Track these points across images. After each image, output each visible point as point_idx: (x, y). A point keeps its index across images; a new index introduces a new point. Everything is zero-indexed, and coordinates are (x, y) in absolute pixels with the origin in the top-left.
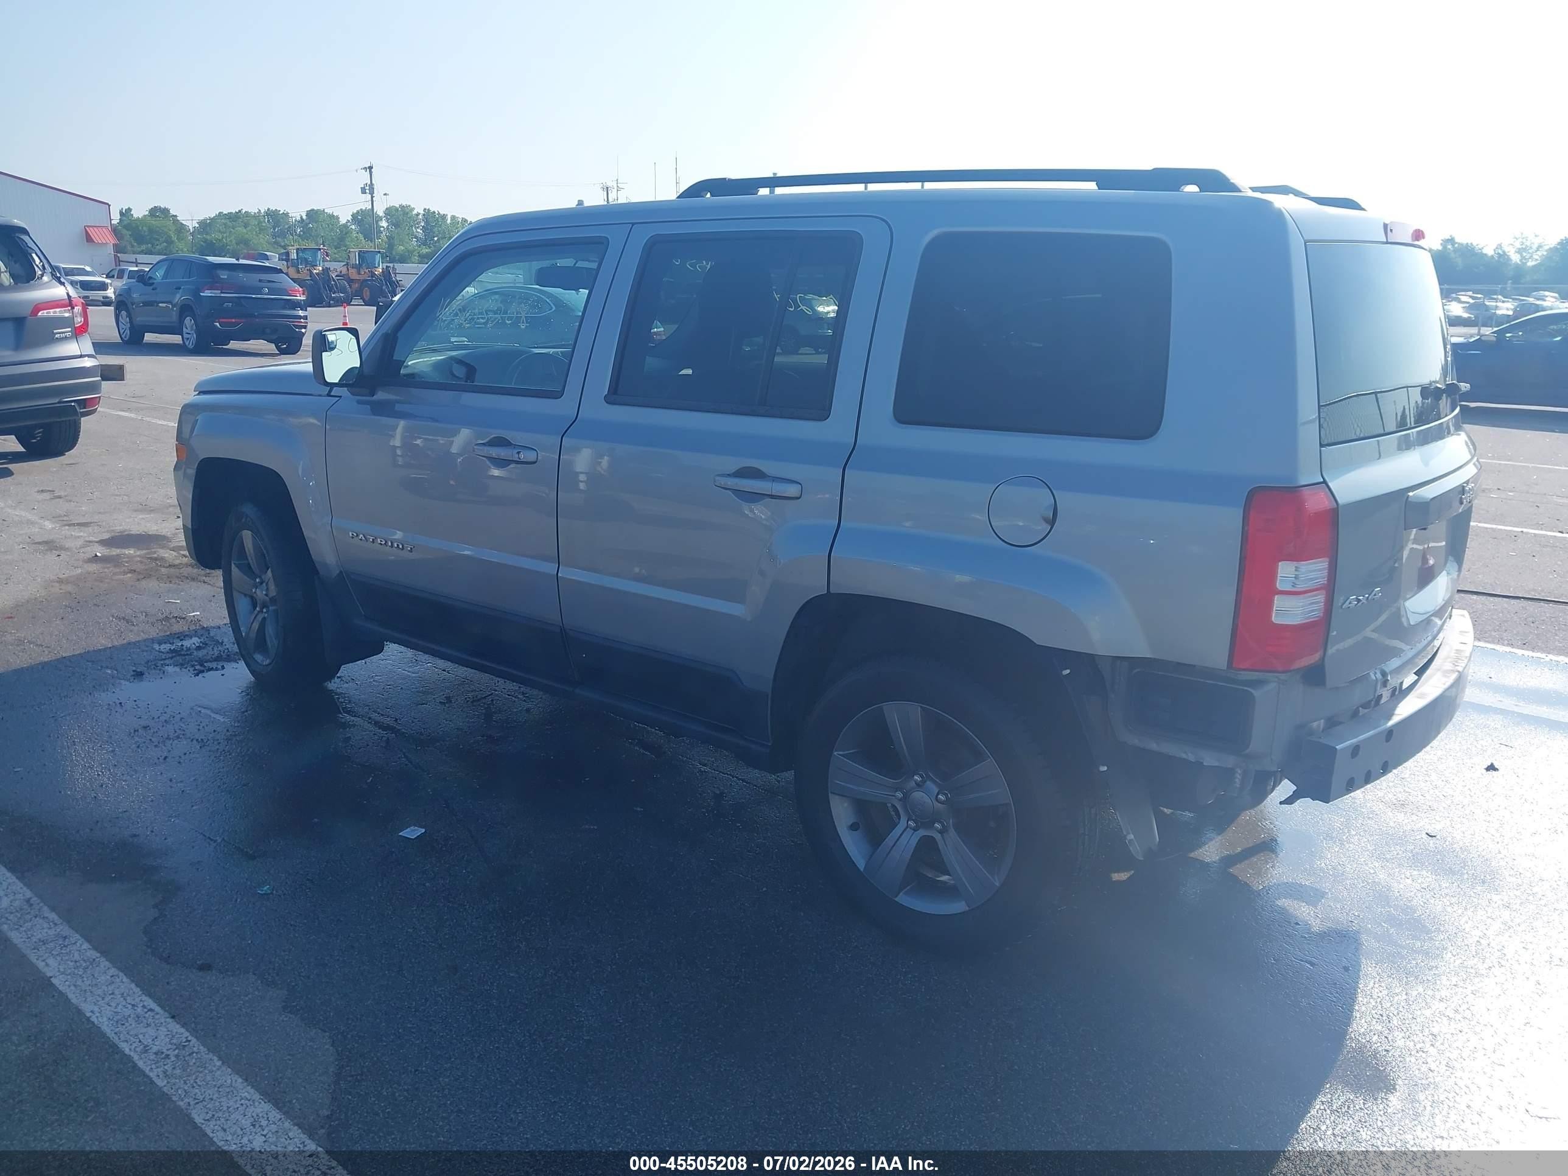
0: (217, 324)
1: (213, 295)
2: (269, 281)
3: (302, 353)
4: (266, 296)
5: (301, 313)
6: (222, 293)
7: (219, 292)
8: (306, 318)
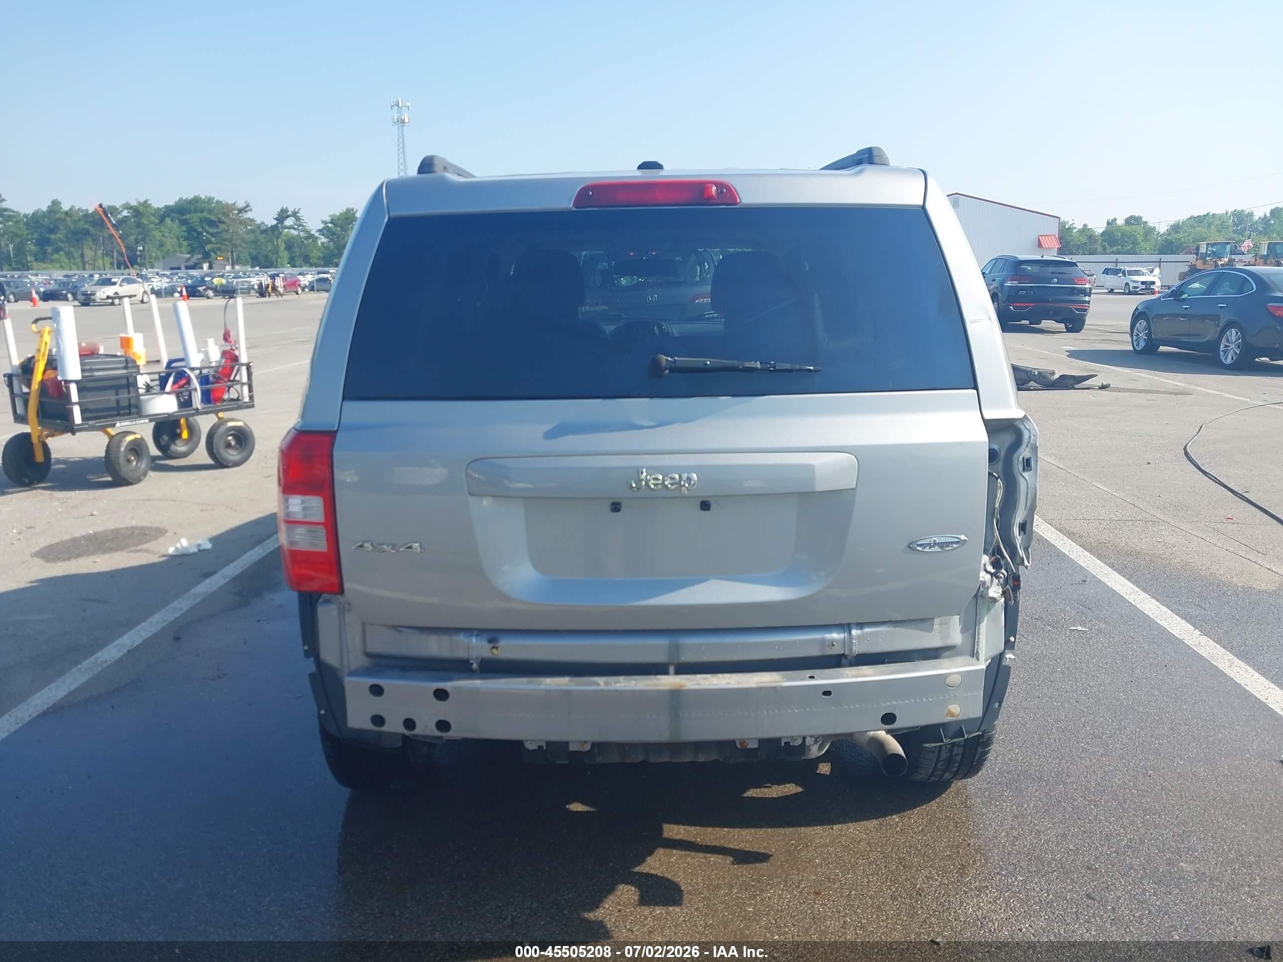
0: (1012, 307)
1: (1014, 285)
2: (1060, 273)
3: (1086, 331)
4: (1054, 285)
5: (1087, 298)
6: (1019, 283)
7: (1017, 282)
8: (1089, 302)
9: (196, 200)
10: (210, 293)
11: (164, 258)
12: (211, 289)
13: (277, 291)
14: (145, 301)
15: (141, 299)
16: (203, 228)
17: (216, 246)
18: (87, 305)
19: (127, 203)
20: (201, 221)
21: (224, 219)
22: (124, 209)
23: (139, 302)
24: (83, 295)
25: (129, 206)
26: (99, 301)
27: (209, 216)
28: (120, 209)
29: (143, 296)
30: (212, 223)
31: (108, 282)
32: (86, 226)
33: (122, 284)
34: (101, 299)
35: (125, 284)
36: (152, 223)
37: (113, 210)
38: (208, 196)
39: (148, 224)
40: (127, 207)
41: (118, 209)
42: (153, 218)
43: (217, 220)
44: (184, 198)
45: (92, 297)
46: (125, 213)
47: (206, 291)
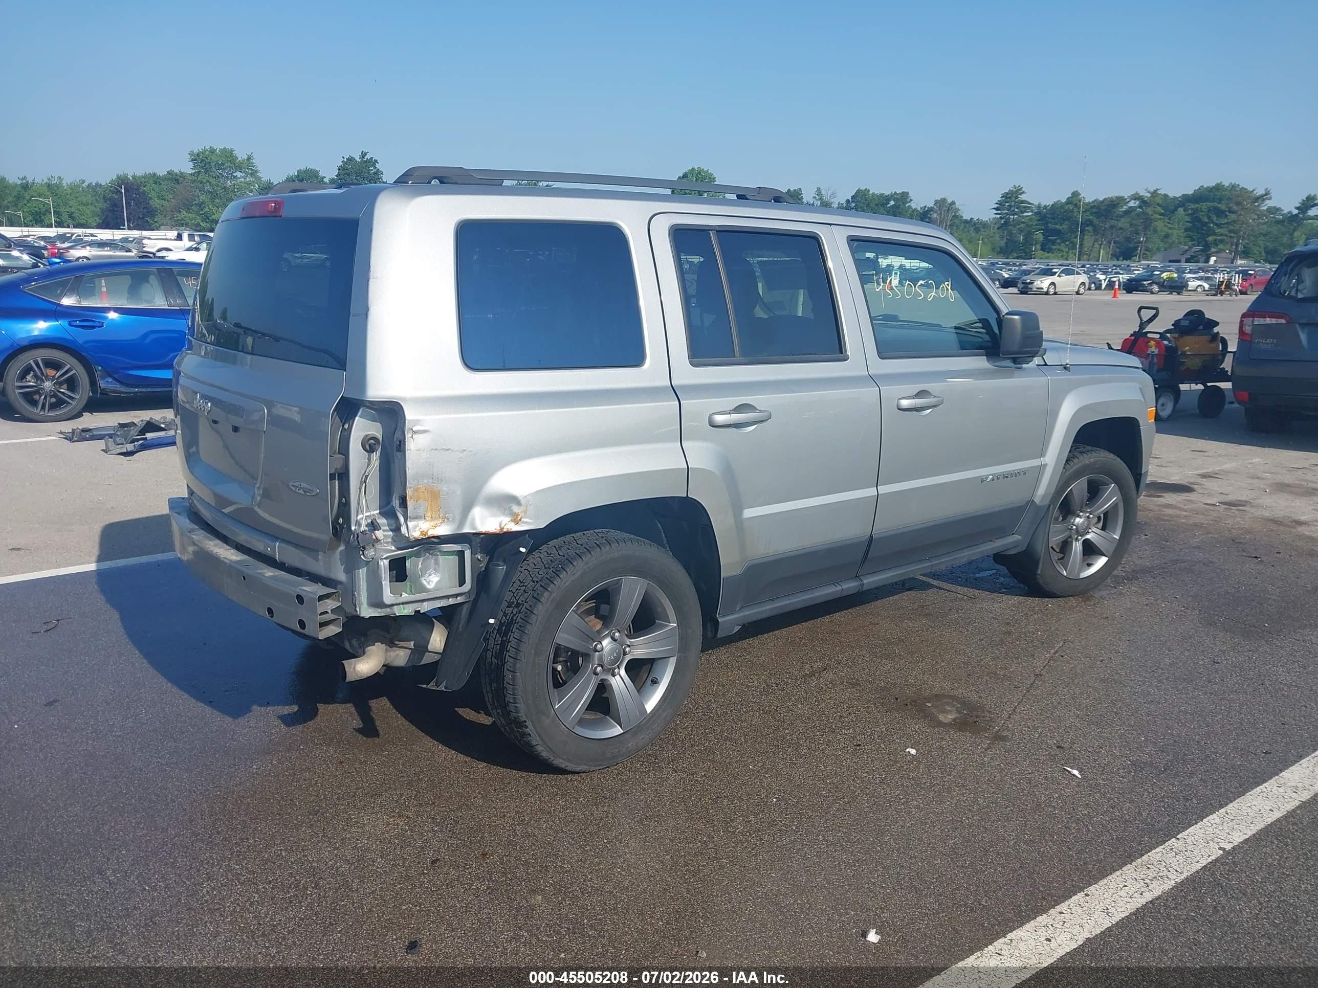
9: (1218, 187)
10: (1156, 288)
11: (1166, 250)
12: (1157, 283)
13: (1231, 289)
14: (1081, 292)
15: (1076, 291)
16: (1209, 217)
17: (1219, 238)
18: (1025, 293)
19: (1137, 193)
20: (1209, 210)
21: (1235, 208)
22: (1132, 199)
23: (1075, 293)
24: (1023, 283)
25: (1137, 196)
26: (1035, 290)
27: (1219, 205)
28: (1128, 200)
29: (1079, 287)
30: (1220, 213)
31: (1048, 272)
32: (1091, 217)
33: (1061, 275)
34: (1037, 288)
35: (1064, 275)
36: (1156, 213)
37: (1120, 200)
38: (1233, 183)
39: (1152, 215)
40: (1136, 197)
41: (1126, 199)
42: (1159, 209)
43: (1227, 209)
44: (1205, 186)
45: (1030, 286)
46: (1132, 204)
47: (1151, 286)
